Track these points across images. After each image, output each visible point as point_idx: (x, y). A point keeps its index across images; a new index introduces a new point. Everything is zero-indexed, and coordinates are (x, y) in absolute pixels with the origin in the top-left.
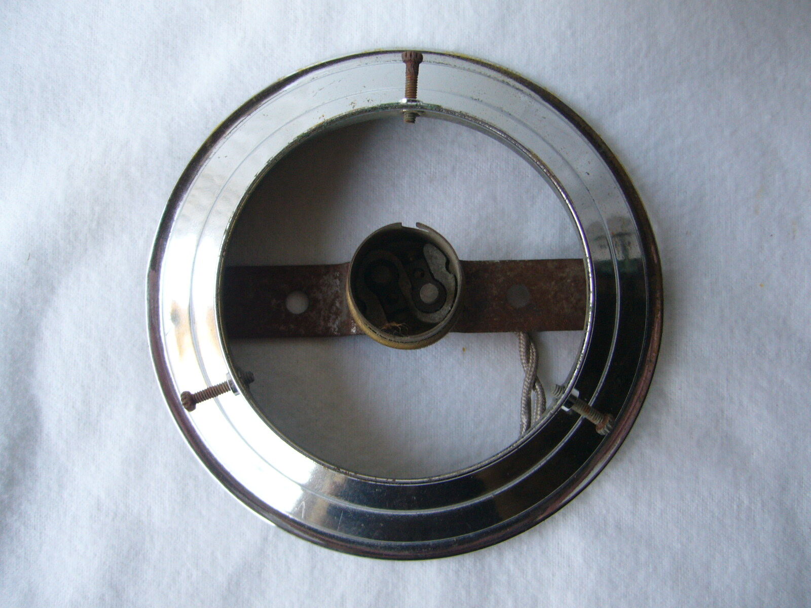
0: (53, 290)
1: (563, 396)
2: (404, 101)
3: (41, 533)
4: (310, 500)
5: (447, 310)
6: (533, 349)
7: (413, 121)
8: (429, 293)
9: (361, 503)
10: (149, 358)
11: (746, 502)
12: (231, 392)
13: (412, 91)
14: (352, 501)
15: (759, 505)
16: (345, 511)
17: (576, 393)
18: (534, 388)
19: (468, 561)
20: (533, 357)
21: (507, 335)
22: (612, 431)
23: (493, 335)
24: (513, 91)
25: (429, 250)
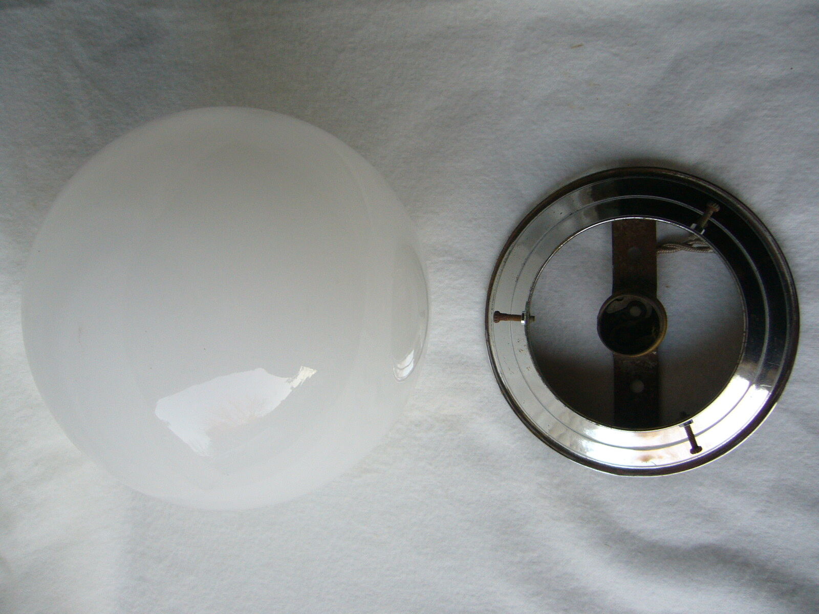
0: (627, 533)
1: (695, 234)
2: (523, 322)
3: (780, 549)
4: (760, 381)
5: (645, 301)
6: (668, 245)
7: (534, 317)
8: (635, 311)
9: (761, 351)
10: (670, 476)
11: (765, 112)
12: (691, 425)
13: (517, 318)
14: (760, 356)
15: (768, 103)
16: (766, 361)
17: (694, 226)
18: (690, 245)
19: (801, 285)
20: (672, 246)
21: (658, 260)
22: (718, 203)
23: (658, 269)
24: (511, 256)
25: (610, 311)
